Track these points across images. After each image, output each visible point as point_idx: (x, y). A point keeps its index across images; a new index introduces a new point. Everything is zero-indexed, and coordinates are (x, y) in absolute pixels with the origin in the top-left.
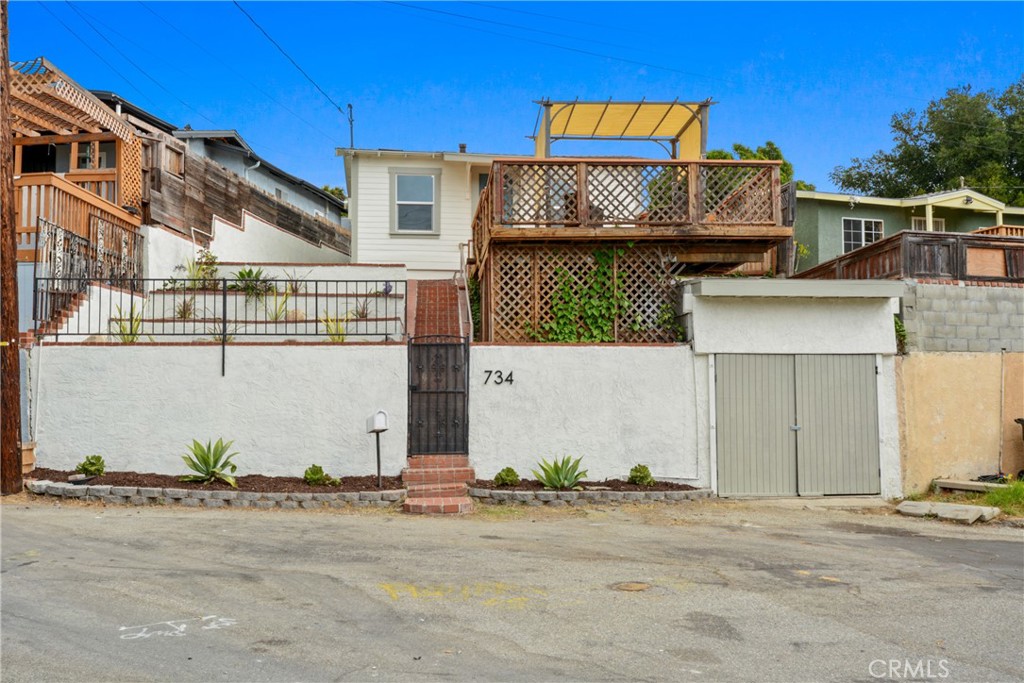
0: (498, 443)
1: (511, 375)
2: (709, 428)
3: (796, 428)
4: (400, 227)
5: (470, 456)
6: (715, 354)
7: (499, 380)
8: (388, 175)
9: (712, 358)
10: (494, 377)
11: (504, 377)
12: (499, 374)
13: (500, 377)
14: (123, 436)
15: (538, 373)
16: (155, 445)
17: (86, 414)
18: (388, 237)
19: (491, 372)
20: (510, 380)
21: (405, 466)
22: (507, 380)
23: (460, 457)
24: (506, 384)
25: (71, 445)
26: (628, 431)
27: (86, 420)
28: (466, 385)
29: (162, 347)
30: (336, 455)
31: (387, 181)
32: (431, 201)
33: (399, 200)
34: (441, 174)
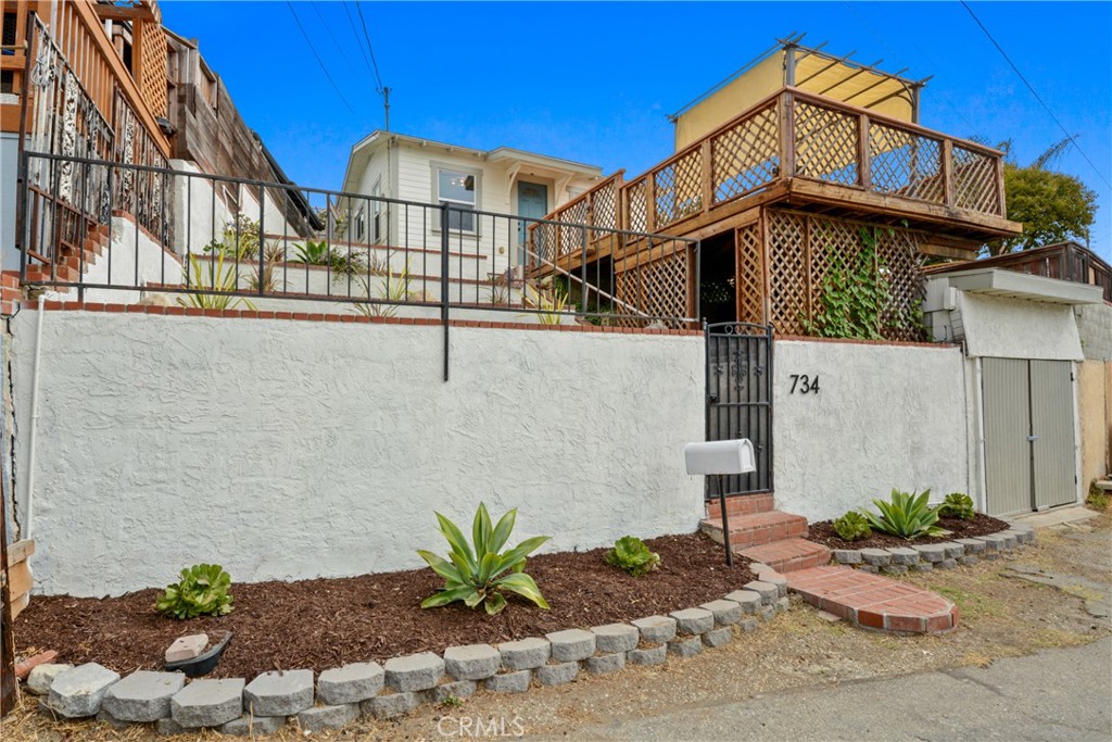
0: (804, 474)
1: (816, 381)
2: (977, 442)
3: (1031, 438)
5: (776, 495)
6: (981, 358)
7: (805, 389)
8: (429, 169)
9: (978, 361)
10: (800, 384)
11: (810, 384)
12: (804, 380)
13: (805, 383)
14: (249, 506)
15: (841, 378)
16: (316, 520)
17: (161, 464)
19: (797, 377)
20: (815, 388)
21: (704, 518)
22: (812, 388)
23: (763, 498)
24: (811, 392)
25: (123, 535)
26: (916, 450)
27: (161, 476)
28: (769, 396)
29: (331, 324)
30: (618, 508)
31: (429, 175)
32: (473, 201)
33: (441, 196)
34: (482, 175)
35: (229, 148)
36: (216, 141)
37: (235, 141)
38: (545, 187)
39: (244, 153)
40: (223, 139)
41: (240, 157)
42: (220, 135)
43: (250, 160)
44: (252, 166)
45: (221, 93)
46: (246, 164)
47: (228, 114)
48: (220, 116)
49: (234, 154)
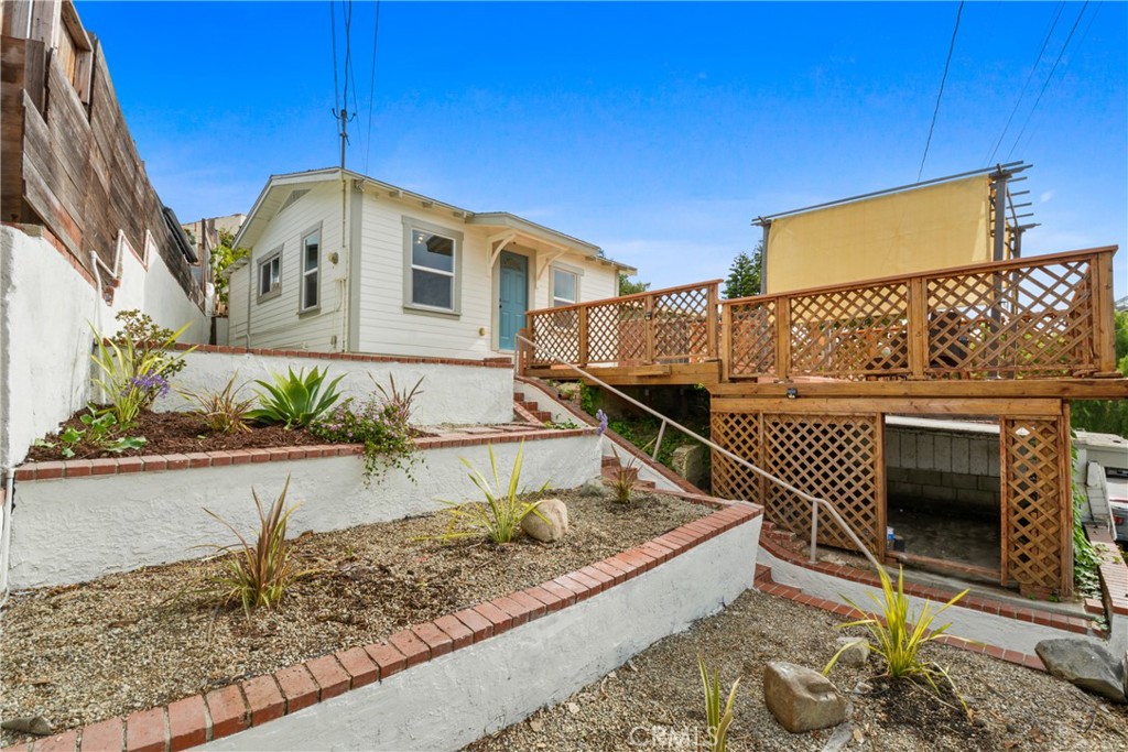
4: (416, 299)
8: (401, 226)
18: (401, 311)
31: (401, 234)
32: (451, 271)
33: (414, 263)
34: (462, 239)
35: (104, 178)
36: (84, 169)
37: (114, 164)
38: (527, 258)
39: (126, 184)
40: (97, 163)
41: (121, 191)
42: (92, 155)
43: (132, 194)
44: (135, 202)
45: (98, 74)
46: (127, 201)
47: (108, 117)
48: (94, 118)
49: (113, 190)
